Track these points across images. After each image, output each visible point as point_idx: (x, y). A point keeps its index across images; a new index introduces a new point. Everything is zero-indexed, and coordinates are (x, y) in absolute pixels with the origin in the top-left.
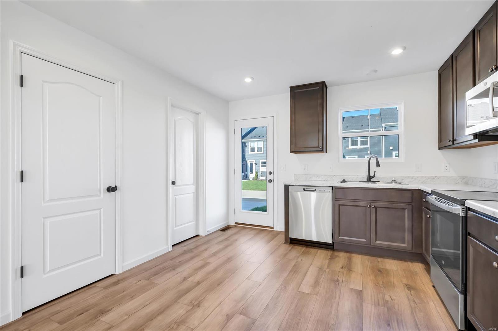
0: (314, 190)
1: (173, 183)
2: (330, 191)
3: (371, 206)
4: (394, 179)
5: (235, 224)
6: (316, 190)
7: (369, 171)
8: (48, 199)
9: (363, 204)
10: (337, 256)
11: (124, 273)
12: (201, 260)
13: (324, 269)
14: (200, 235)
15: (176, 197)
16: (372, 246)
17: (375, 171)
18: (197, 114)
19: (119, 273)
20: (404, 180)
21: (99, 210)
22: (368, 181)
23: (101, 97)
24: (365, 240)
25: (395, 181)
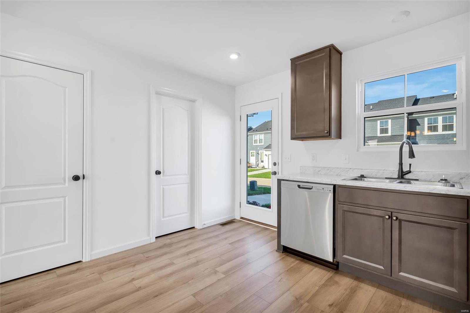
0: (311, 187)
1: (158, 173)
2: (330, 190)
3: (391, 217)
4: (443, 177)
5: (241, 219)
6: (313, 187)
7: (401, 164)
8: (4, 186)
9: (379, 213)
10: (337, 283)
11: (91, 261)
12: (168, 259)
13: (302, 302)
14: (196, 228)
15: (164, 187)
16: (394, 279)
17: (410, 165)
18: (194, 101)
19: (86, 261)
20: (464, 180)
21: (64, 198)
22: (398, 178)
23: (67, 88)
24: (382, 267)
25: (446, 180)
